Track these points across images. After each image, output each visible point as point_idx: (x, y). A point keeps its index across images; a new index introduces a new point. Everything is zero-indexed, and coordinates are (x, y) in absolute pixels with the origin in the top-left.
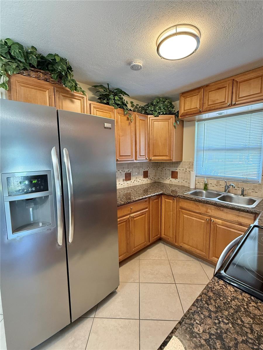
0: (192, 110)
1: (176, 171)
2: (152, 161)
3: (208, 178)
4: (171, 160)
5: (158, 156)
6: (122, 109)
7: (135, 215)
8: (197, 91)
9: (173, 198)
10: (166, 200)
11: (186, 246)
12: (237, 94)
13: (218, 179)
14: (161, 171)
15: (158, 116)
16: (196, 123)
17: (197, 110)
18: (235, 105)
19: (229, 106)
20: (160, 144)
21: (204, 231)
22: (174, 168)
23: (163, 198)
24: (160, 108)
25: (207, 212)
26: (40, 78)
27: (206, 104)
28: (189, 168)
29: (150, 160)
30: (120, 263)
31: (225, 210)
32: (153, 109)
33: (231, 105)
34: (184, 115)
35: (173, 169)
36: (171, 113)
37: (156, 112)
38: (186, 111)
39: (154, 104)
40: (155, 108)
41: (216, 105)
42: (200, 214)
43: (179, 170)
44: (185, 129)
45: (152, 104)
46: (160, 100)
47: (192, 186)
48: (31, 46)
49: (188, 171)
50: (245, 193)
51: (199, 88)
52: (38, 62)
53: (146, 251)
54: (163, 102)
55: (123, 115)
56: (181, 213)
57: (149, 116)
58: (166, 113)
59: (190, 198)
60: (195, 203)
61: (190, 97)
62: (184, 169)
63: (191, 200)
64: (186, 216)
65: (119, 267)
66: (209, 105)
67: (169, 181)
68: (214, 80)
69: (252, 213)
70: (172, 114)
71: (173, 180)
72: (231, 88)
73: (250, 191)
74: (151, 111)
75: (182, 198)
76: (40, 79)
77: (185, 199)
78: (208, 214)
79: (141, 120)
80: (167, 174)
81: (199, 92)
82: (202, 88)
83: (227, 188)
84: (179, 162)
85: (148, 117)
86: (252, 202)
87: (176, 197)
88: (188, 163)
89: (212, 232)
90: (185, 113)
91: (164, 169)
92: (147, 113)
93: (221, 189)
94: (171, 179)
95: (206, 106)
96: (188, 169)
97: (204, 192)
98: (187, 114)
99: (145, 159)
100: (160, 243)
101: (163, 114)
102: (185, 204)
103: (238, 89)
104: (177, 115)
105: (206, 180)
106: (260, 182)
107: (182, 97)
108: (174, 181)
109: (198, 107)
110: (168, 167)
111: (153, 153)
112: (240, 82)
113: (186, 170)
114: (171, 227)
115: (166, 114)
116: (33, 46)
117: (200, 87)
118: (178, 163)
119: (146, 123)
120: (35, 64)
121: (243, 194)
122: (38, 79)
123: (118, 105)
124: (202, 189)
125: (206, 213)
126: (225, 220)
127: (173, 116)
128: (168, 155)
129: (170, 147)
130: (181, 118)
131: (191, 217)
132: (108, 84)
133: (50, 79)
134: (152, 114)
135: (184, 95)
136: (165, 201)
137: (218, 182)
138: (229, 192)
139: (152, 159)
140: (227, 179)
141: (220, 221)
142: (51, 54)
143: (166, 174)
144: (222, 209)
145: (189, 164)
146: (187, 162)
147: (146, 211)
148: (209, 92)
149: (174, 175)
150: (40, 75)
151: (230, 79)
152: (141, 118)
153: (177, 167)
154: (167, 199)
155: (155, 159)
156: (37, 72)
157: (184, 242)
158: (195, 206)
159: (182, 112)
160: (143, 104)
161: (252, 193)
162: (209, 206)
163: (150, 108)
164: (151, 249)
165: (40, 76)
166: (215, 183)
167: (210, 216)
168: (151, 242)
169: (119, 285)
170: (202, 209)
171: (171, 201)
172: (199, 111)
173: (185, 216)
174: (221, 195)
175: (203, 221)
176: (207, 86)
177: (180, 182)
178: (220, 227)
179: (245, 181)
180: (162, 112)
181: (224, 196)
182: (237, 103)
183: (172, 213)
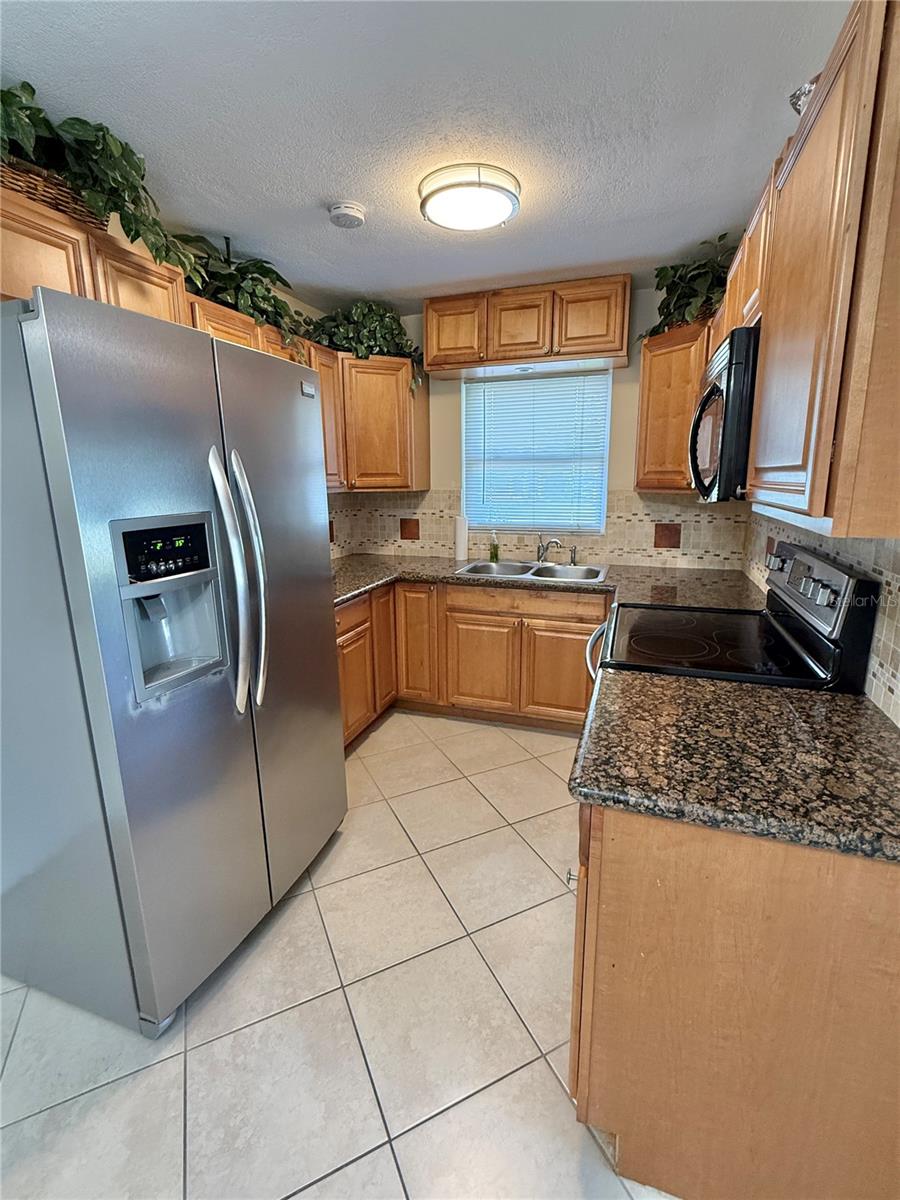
0: (459, 352)
1: (415, 517)
2: (355, 490)
3: (500, 530)
4: (407, 487)
5: (372, 475)
6: (275, 329)
7: (347, 640)
8: (471, 302)
9: (427, 586)
10: (407, 594)
11: (467, 701)
12: (563, 328)
13: (521, 533)
14: (369, 521)
15: (367, 358)
16: (463, 386)
17: (474, 354)
18: (558, 354)
19: (546, 355)
20: (377, 440)
21: (508, 654)
22: (408, 511)
23: (399, 589)
24: (372, 333)
25: (513, 608)
26: (34, 194)
27: (496, 344)
28: (450, 509)
29: (353, 487)
30: (346, 748)
31: (553, 595)
32: (351, 335)
33: (550, 353)
34: (438, 363)
35: (406, 514)
36: (400, 352)
37: (362, 343)
38: (443, 353)
39: (356, 318)
40: (358, 332)
41: (518, 347)
42: (498, 614)
43: (423, 513)
44: (435, 401)
45: (348, 318)
46: (370, 310)
47: (462, 556)
48: (23, 80)
49: (446, 517)
50: (577, 559)
51: (476, 296)
52: (39, 139)
53: (368, 737)
54: (380, 316)
55: (279, 348)
56: (450, 620)
57: (341, 355)
58: (388, 351)
59: (474, 580)
60: (484, 591)
61: (454, 315)
62: (437, 511)
63: (478, 585)
64: (464, 627)
65: (346, 758)
66: (501, 346)
67: (395, 548)
68: (513, 283)
69: (601, 592)
70: (403, 355)
71: (406, 543)
72: (549, 311)
73: (586, 553)
74: (345, 338)
75: (452, 584)
76: (34, 200)
77: (462, 585)
78: (516, 611)
79: (323, 365)
80: (387, 528)
81: (476, 306)
82: (484, 296)
83: (542, 552)
84: (421, 491)
85: (337, 357)
86: (594, 574)
87: (435, 583)
88: (446, 496)
89: (524, 650)
90: (440, 356)
91: (378, 514)
92: (336, 345)
93: (528, 554)
94: (399, 540)
95: (494, 346)
96: (446, 511)
97: (493, 565)
98: (449, 361)
99: (338, 484)
100: (396, 715)
101: (381, 353)
102: (460, 598)
103: (564, 315)
104: (417, 359)
105: (494, 535)
106: (603, 531)
107: (430, 311)
108: (409, 547)
109: (476, 347)
110: (388, 507)
111: (359, 466)
112: (568, 302)
113: (442, 514)
114: (426, 663)
115: (389, 353)
116: (31, 83)
117: (478, 293)
118: (421, 494)
119: (336, 373)
120: (29, 145)
121: (574, 562)
122: (29, 198)
123: (263, 312)
124: (485, 560)
125: (512, 610)
126: (550, 618)
127: (408, 361)
128: (399, 472)
129: (405, 451)
130: (429, 368)
131: (476, 628)
132: (227, 239)
133: (68, 203)
134: (349, 350)
135: (437, 306)
136: (405, 596)
137: (520, 540)
138: (545, 560)
139: (357, 485)
140: (541, 532)
141: (542, 622)
142: (84, 123)
143: (383, 528)
144: (544, 593)
145: (450, 497)
146: (445, 491)
147: (365, 630)
148: (502, 310)
149: (409, 529)
150: (36, 185)
151: (546, 288)
152: (324, 361)
153: (416, 507)
154: (409, 591)
155: (367, 485)
156: (28, 172)
157: (461, 690)
158: (484, 598)
159: (432, 352)
160: (317, 315)
161: (589, 557)
162: (518, 594)
163: (342, 330)
164: (378, 732)
165: (36, 190)
166: (515, 542)
167: (520, 615)
168: (379, 711)
169: (347, 810)
170: (502, 601)
171: (423, 596)
172: (480, 358)
173: (460, 626)
174: (532, 568)
175: (506, 630)
176: (496, 293)
177: (427, 547)
178: (541, 636)
179: (576, 533)
180: (379, 346)
181: (539, 570)
182: (563, 350)
183: (426, 626)
